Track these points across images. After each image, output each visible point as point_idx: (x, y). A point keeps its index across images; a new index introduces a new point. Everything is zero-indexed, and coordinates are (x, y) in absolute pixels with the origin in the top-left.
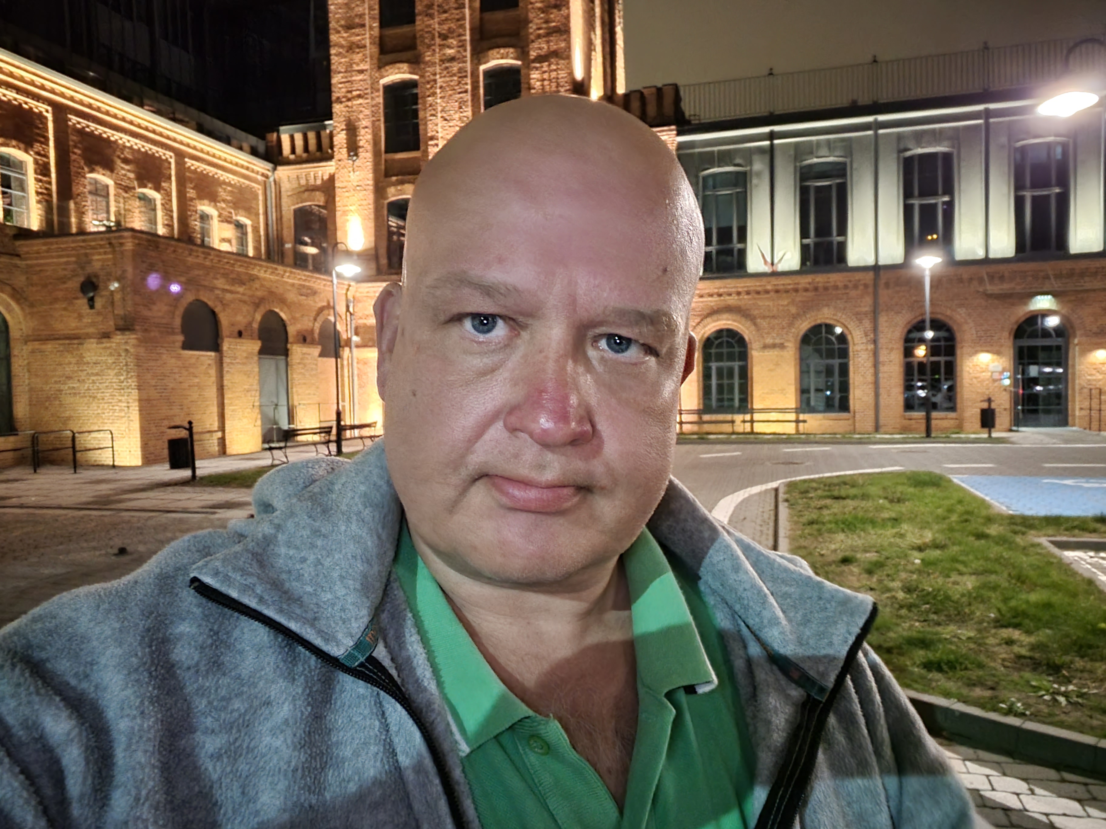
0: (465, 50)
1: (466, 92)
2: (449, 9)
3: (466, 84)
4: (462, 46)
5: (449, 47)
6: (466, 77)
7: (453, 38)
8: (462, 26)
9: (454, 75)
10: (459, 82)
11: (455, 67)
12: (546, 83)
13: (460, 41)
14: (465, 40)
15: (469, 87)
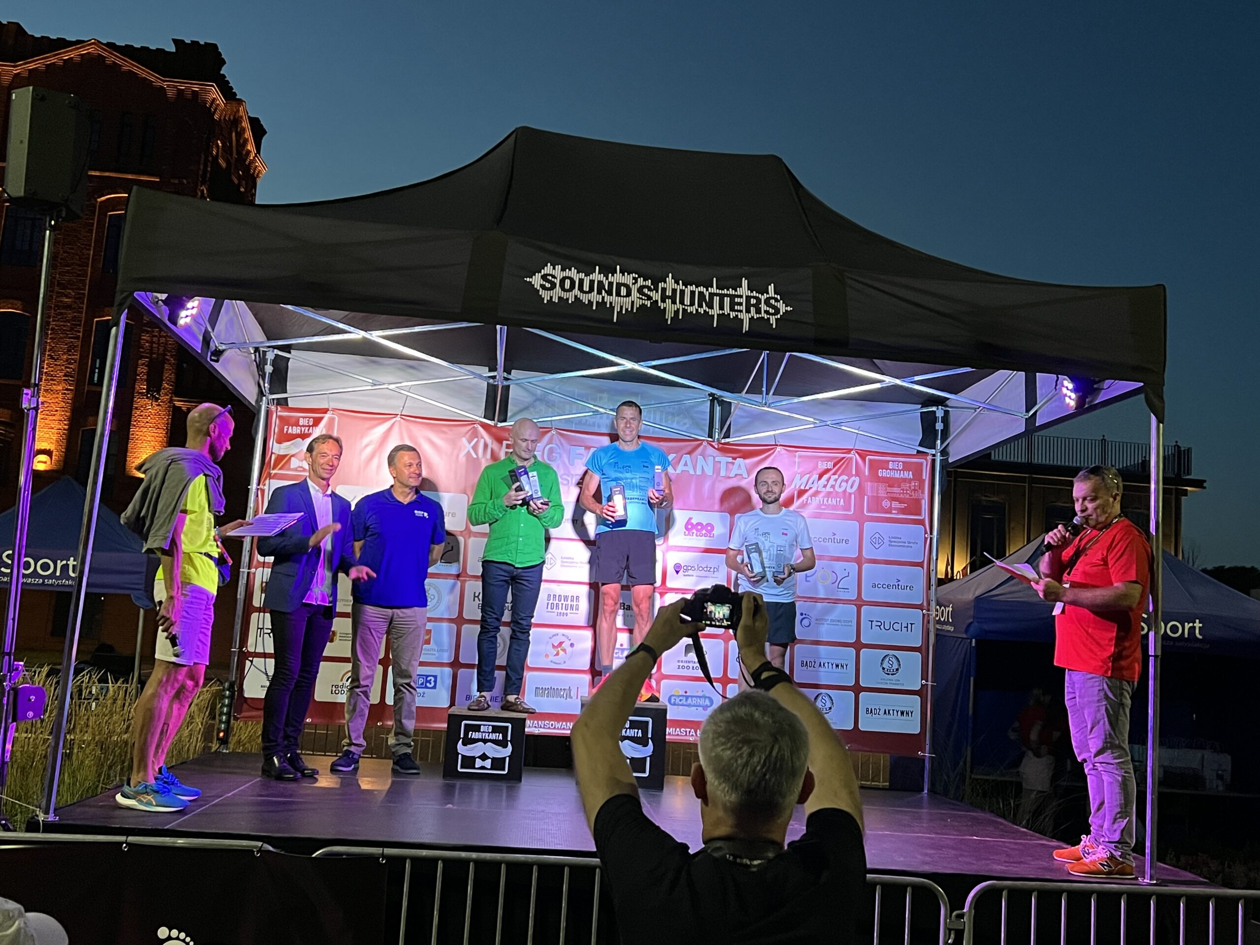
0: (83, 303)
1: (77, 338)
2: (73, 264)
3: (79, 332)
4: (80, 298)
5: (67, 297)
6: (80, 325)
7: (70, 289)
8: (83, 282)
9: (68, 321)
10: (72, 329)
11: (70, 315)
12: (154, 345)
13: (79, 294)
14: (84, 294)
15: (81, 334)
